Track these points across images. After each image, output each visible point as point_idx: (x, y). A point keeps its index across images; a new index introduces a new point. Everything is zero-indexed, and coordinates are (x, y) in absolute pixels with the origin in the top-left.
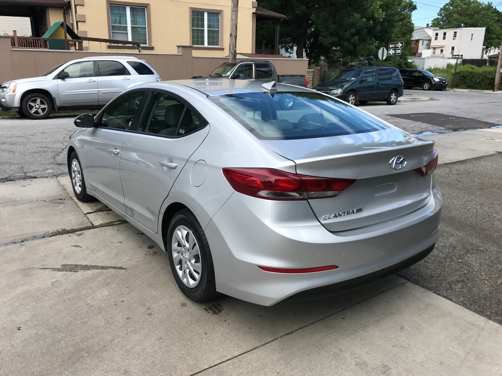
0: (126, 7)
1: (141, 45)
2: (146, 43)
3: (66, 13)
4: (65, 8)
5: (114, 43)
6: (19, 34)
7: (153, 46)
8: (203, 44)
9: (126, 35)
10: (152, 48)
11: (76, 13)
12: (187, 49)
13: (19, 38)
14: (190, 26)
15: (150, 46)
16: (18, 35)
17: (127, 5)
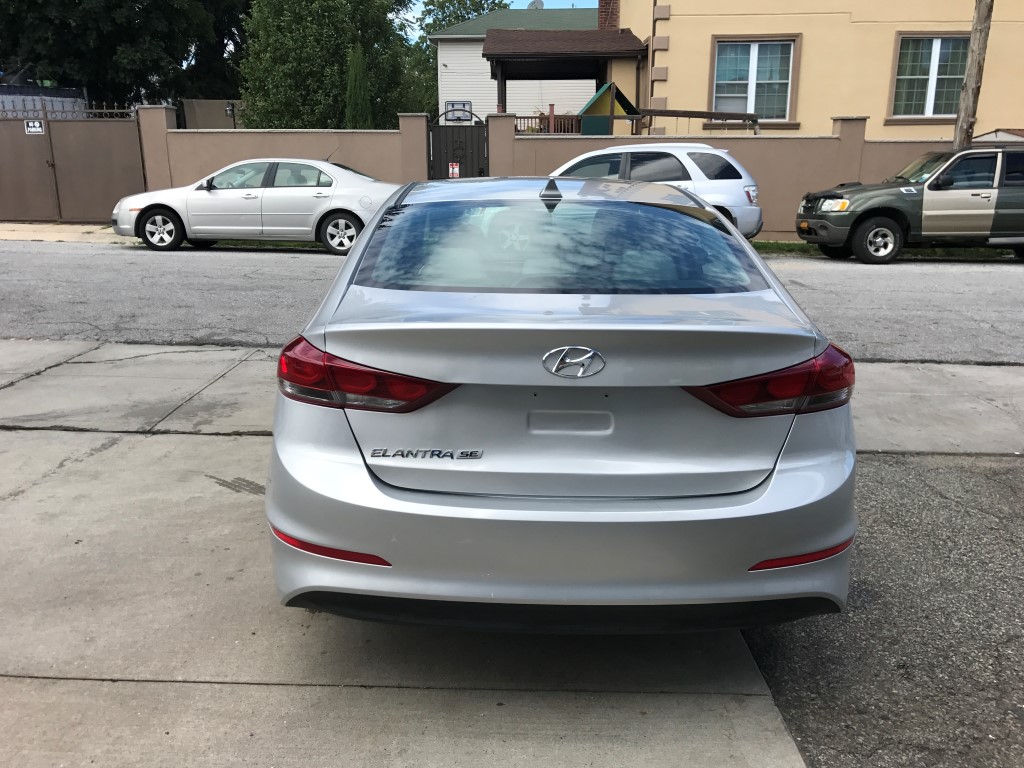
0: (749, 46)
1: (760, 121)
2: (784, 117)
3: (641, 66)
4: (639, 57)
5: (716, 119)
6: (558, 112)
7: (798, 121)
8: (922, 113)
9: (743, 101)
10: (796, 126)
11: (653, 65)
12: (854, 123)
13: (557, 118)
14: (893, 74)
15: (793, 122)
16: (556, 113)
17: (752, 41)
